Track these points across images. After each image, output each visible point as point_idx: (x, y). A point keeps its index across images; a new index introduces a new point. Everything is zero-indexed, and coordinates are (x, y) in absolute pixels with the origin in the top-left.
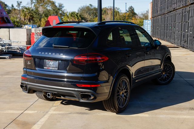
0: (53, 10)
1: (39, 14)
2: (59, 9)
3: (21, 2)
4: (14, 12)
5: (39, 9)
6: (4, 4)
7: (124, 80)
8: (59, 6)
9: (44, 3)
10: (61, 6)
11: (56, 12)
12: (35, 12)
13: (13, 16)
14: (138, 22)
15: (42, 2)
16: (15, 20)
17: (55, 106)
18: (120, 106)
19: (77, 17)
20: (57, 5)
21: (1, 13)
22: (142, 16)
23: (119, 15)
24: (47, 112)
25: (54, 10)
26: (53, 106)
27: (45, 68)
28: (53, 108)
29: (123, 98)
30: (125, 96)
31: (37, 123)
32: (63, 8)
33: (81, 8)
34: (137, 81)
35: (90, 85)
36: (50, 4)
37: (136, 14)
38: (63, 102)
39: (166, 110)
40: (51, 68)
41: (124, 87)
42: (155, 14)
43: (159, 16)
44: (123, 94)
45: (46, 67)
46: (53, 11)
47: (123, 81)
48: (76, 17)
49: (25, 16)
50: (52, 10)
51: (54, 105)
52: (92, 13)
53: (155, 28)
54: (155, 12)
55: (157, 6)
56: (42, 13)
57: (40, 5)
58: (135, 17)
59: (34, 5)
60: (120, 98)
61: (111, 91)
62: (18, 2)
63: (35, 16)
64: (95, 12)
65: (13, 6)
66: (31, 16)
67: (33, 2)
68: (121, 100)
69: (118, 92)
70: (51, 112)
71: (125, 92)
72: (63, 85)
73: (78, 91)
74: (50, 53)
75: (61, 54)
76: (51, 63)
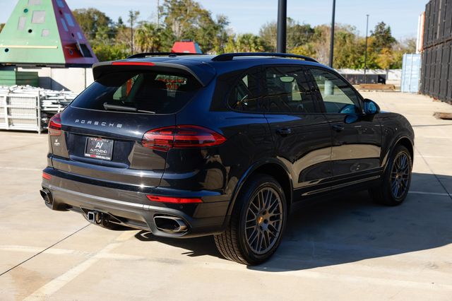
0: (202, 29)
1: (173, 39)
2: (216, 28)
3: (138, 13)
4: (122, 33)
5: (173, 27)
6: (104, 16)
7: (269, 189)
8: (219, 21)
9: (186, 14)
10: (223, 21)
11: (209, 34)
12: (164, 34)
13: (121, 43)
14: (395, 58)
15: (183, 12)
16: (123, 51)
17: (119, 242)
18: (254, 248)
19: (256, 45)
20: (214, 18)
21: (73, 35)
22: (407, 46)
23: (351, 42)
24: (93, 255)
25: (204, 29)
26: (113, 242)
27: (86, 155)
28: (111, 246)
29: (265, 232)
30: (270, 227)
31: (59, 278)
32: (225, 26)
33: (267, 26)
34: (305, 194)
35: (176, 198)
36: (200, 16)
37: (394, 40)
38: (142, 235)
39: (369, 265)
40: (98, 157)
41: (269, 207)
42: (430, 41)
43: (438, 44)
44: (265, 221)
45: (89, 153)
46: (203, 33)
47: (265, 192)
48: (253, 45)
49: (143, 43)
50: (200, 30)
51: (118, 239)
52: (291, 37)
53: (428, 72)
54: (430, 35)
55: (435, 22)
56: (180, 36)
57: (178, 18)
58: (390, 47)
59: (166, 18)
60: (256, 232)
61: (230, 214)
62: (131, 12)
63: (163, 43)
64: (298, 34)
65: (121, 21)
66: (155, 42)
67: (164, 12)
68: (258, 235)
69: (251, 216)
70: (104, 254)
71: (272, 218)
74: (96, 123)
75: (118, 126)
76: (98, 145)
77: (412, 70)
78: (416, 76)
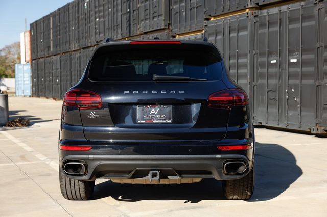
27: (139, 121)
40: (155, 121)
43: (52, 56)
45: (142, 120)
72: (190, 150)
73: (222, 159)
74: (154, 92)
75: (180, 92)
76: (153, 111)
77: (24, 77)
78: (27, 82)
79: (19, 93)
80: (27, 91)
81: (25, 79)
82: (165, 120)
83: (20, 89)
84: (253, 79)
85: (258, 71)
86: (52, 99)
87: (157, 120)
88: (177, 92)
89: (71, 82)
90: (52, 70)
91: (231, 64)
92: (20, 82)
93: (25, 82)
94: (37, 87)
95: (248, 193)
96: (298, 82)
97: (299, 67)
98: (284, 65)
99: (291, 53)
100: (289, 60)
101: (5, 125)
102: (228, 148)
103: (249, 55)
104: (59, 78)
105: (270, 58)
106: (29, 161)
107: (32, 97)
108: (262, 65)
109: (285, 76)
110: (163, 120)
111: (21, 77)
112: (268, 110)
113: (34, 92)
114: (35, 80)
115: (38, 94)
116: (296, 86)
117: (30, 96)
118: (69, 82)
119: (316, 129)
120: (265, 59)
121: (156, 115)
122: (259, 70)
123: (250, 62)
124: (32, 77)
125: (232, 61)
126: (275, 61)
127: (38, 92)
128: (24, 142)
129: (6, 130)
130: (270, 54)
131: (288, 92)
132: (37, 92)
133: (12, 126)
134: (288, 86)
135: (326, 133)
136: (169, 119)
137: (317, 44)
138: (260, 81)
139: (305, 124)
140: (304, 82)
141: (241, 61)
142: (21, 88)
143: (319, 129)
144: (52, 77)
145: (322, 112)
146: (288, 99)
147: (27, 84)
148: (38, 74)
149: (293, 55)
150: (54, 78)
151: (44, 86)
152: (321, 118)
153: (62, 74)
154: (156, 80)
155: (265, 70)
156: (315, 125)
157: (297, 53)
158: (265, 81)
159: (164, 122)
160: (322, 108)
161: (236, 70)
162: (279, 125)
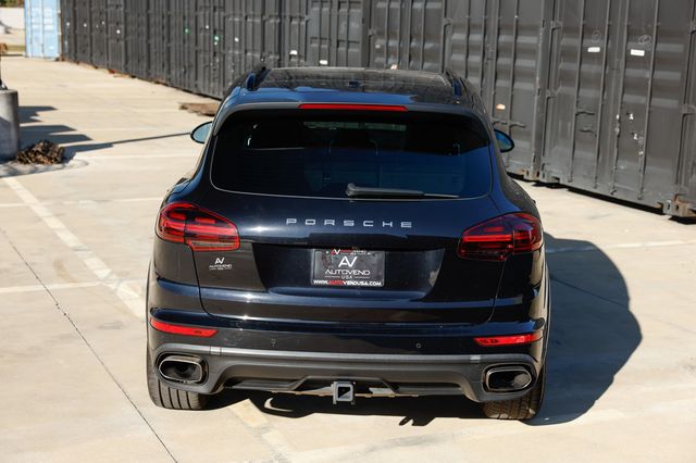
72: (418, 346)
73: (482, 363)
74: (349, 223)
75: (403, 225)
76: (345, 261)
79: (34, 49)
80: (51, 48)
81: (46, 21)
82: (368, 281)
83: (35, 43)
84: (547, 83)
85: (560, 67)
86: (107, 72)
87: (354, 279)
88: (397, 225)
89: (148, 38)
90: (107, 7)
91: (501, 45)
92: (34, 27)
93: (48, 28)
94: (72, 40)
95: (531, 411)
96: (644, 100)
97: (647, 68)
98: (616, 60)
99: (632, 35)
100: (628, 51)
101: (12, 158)
102: (497, 341)
103: (542, 29)
104: (122, 27)
105: (586, 42)
106: (74, 281)
107: (63, 60)
108: (567, 54)
109: (616, 85)
110: (365, 280)
111: (38, 16)
112: (576, 152)
113: (67, 51)
114: (68, 24)
115: (76, 57)
116: (638, 110)
117: (57, 60)
118: (145, 39)
119: (673, 207)
120: (576, 42)
121: (350, 269)
122: (562, 66)
123: (543, 44)
124: (62, 18)
125: (503, 38)
126: (597, 50)
127: (76, 52)
128: (57, 216)
129: (14, 173)
130: (587, 32)
131: (619, 121)
132: (73, 52)
133: (27, 162)
134: (621, 108)
135: (694, 215)
136: (378, 279)
137: (691, 23)
138: (561, 89)
139: (651, 193)
140: (656, 101)
141: (524, 40)
142: (37, 39)
143: (680, 208)
144: (107, 22)
145: (690, 171)
146: (619, 136)
147: (50, 31)
148: (75, 12)
149: (637, 41)
150: (111, 25)
151: (89, 39)
152: (686, 185)
153: (129, 18)
154: (352, 197)
155: (574, 67)
156: (672, 196)
157: (645, 37)
158: (573, 91)
159: (366, 284)
160: (690, 163)
161: (512, 59)
162: (595, 187)
